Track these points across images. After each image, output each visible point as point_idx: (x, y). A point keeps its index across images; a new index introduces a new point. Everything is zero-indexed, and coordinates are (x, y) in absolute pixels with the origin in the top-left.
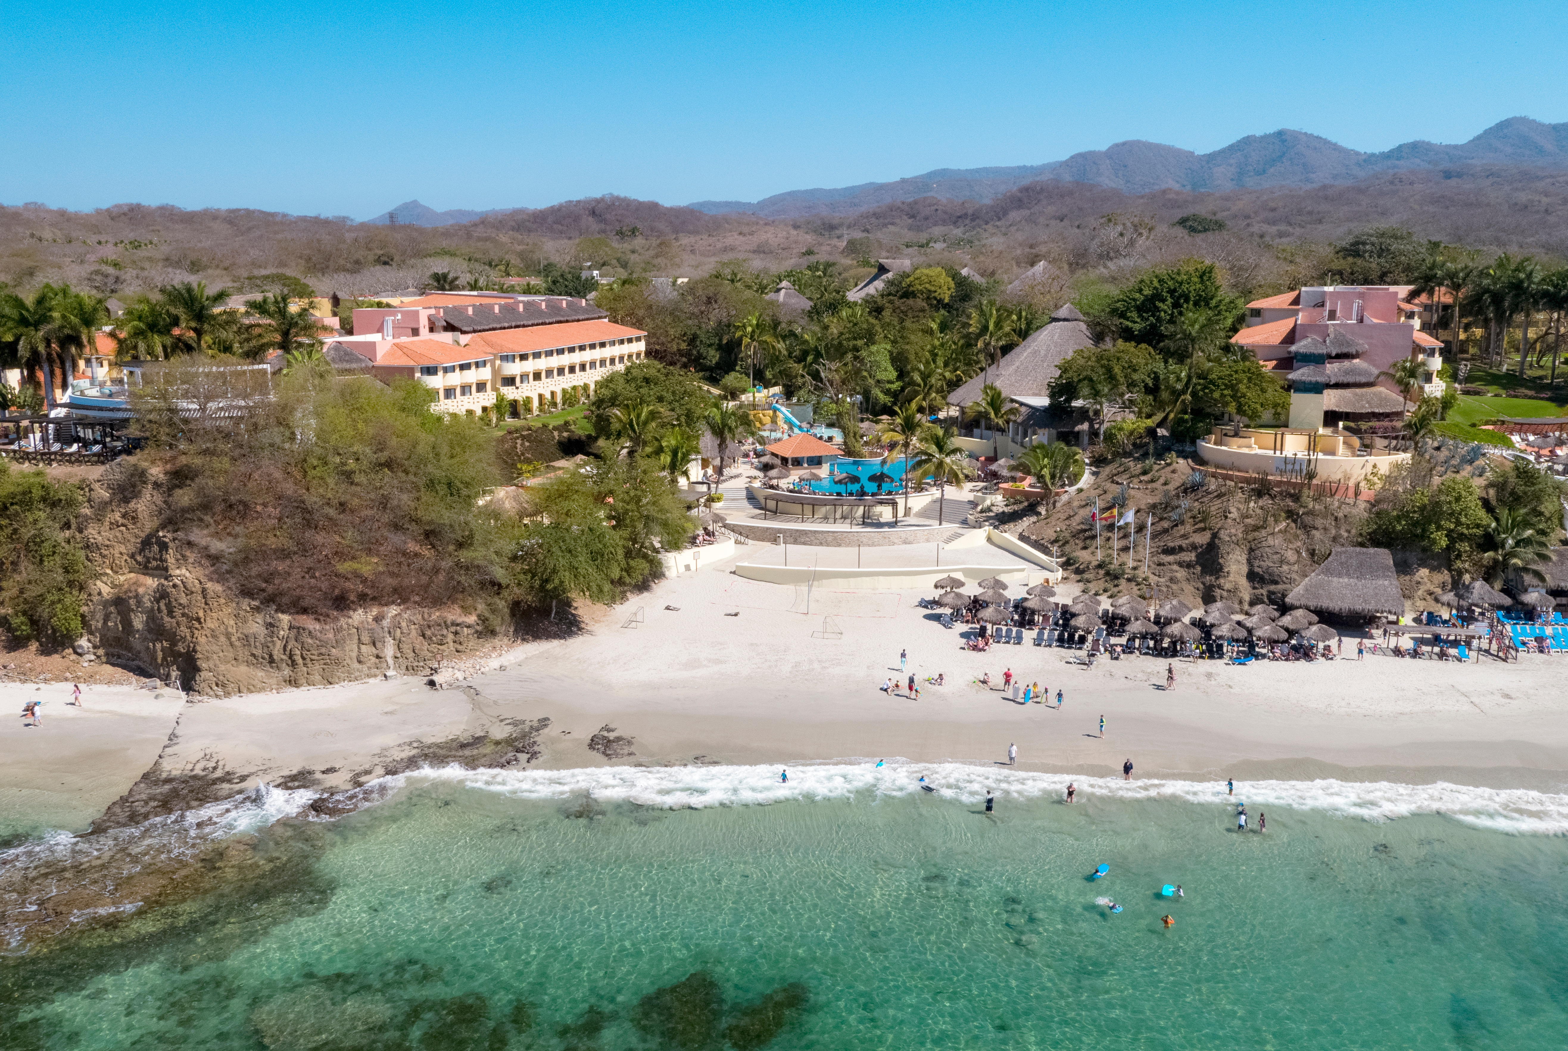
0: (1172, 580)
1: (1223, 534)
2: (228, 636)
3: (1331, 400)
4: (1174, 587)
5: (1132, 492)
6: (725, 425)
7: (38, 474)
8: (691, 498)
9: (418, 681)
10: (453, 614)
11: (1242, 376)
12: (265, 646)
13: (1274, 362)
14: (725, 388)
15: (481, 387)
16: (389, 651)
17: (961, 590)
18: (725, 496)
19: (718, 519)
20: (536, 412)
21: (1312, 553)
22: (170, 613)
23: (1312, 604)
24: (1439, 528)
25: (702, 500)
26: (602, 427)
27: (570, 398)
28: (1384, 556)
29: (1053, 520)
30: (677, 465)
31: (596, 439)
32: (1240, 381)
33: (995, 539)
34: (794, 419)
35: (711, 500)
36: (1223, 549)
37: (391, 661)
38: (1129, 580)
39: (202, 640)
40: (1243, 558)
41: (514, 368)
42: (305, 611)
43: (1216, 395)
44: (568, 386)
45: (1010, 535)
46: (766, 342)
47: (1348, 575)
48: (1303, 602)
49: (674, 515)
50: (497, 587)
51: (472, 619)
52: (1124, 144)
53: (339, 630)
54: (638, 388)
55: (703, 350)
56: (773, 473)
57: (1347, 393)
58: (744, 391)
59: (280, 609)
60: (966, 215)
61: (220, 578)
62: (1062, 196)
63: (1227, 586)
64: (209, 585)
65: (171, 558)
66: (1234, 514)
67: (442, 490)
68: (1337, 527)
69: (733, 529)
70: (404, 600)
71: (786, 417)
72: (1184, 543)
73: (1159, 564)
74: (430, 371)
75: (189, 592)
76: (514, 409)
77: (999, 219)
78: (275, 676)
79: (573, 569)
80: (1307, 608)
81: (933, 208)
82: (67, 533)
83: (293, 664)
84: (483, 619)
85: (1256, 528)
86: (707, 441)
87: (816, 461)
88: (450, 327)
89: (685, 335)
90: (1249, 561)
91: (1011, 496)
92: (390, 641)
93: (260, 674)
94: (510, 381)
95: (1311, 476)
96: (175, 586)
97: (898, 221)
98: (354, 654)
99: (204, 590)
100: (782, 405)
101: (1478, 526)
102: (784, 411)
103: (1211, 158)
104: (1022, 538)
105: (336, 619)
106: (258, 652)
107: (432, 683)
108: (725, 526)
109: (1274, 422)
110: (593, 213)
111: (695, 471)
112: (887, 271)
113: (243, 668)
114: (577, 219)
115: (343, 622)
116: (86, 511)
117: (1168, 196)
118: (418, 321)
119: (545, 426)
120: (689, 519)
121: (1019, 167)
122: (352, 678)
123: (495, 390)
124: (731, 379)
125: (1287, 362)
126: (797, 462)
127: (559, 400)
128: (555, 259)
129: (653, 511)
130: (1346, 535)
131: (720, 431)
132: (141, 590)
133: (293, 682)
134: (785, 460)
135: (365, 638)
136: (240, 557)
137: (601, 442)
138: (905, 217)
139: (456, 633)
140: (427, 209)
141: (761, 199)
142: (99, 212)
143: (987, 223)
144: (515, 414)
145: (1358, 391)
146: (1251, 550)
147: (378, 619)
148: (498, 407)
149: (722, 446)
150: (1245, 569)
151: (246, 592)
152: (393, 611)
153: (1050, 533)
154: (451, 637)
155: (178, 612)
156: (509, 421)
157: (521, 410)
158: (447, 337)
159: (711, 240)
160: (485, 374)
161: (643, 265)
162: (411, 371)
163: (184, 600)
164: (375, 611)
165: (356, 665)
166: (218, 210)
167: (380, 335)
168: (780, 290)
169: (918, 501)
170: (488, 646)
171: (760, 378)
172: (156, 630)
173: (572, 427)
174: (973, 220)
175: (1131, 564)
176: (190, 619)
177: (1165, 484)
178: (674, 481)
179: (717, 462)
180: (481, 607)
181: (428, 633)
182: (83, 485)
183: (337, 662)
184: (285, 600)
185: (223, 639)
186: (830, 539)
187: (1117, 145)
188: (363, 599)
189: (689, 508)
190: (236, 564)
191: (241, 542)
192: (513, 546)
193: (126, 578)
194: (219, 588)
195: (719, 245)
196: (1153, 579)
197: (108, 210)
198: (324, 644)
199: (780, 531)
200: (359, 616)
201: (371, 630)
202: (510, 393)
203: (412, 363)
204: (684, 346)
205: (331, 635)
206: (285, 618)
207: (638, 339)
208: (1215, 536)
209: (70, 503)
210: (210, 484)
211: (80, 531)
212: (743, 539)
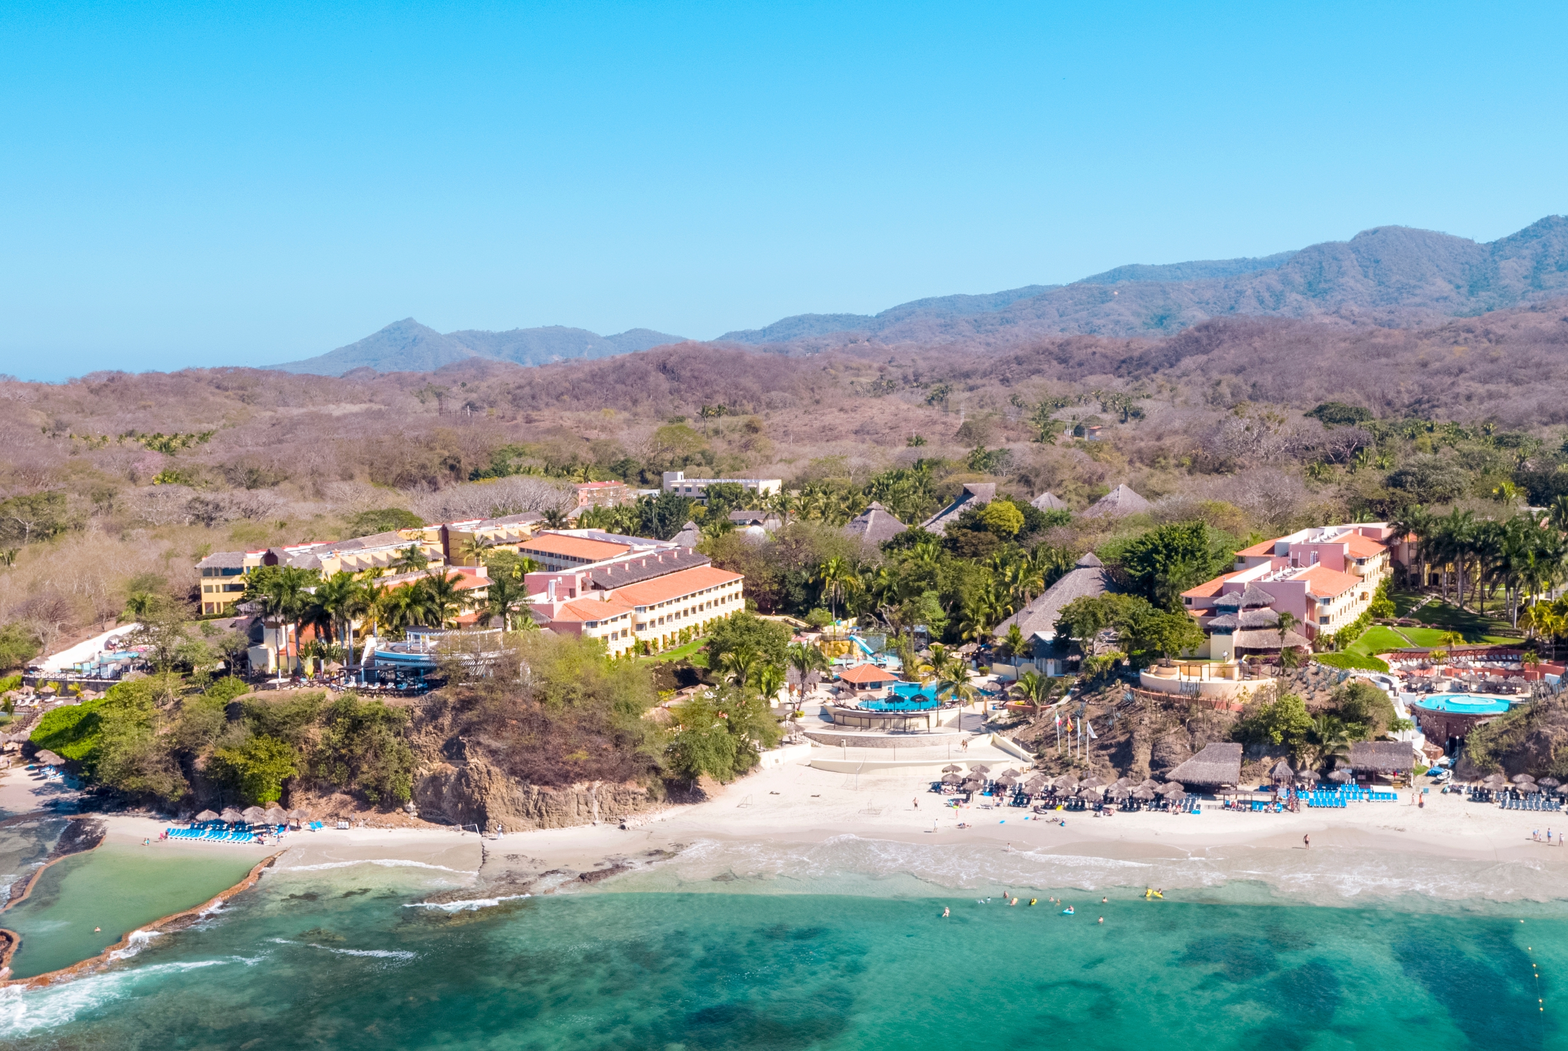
0: (1103, 766)
1: (1136, 735)
2: (503, 798)
3: (1239, 638)
4: (1104, 770)
5: (1089, 707)
6: (804, 660)
7: (378, 703)
8: (781, 714)
9: (614, 829)
10: (631, 786)
11: (1166, 625)
12: (524, 804)
13: (1205, 611)
14: (809, 622)
15: (624, 633)
16: (596, 808)
17: (958, 774)
18: (806, 713)
19: (799, 729)
20: (661, 649)
21: (1193, 747)
22: (468, 786)
23: (1181, 779)
24: (1276, 729)
25: (789, 716)
26: (715, 664)
27: (685, 637)
28: (1238, 748)
29: (1036, 728)
30: (771, 692)
31: (710, 671)
32: (1164, 629)
33: (997, 742)
34: (868, 648)
35: (795, 716)
36: (1136, 744)
37: (597, 815)
38: (1075, 767)
39: (489, 801)
40: (1149, 752)
41: (645, 617)
42: (547, 783)
43: (1148, 638)
44: (683, 627)
45: (1006, 739)
46: (845, 581)
47: (1211, 760)
48: (1177, 777)
49: (769, 725)
50: (657, 770)
51: (644, 790)
52: (1375, 231)
53: (566, 796)
54: (741, 634)
55: (792, 589)
56: (842, 694)
57: (1255, 633)
58: (827, 624)
59: (532, 783)
60: (1131, 358)
61: (498, 763)
62: (1251, 336)
63: (1136, 769)
64: (492, 768)
65: (467, 753)
66: (1146, 721)
67: (623, 710)
68: (1212, 729)
69: (810, 736)
70: (604, 778)
71: (861, 646)
72: (1113, 742)
73: (1098, 756)
74: (593, 625)
75: (480, 773)
76: (644, 648)
77: (1172, 366)
78: (530, 823)
79: (707, 760)
80: (1178, 781)
81: (1090, 351)
82: (399, 739)
83: (541, 815)
84: (650, 790)
85: (1159, 731)
86: (793, 671)
87: (877, 686)
88: (596, 587)
89: (776, 576)
90: (1152, 754)
91: (1014, 711)
92: (595, 802)
93: (522, 821)
94: (640, 627)
95: (1198, 694)
96: (471, 769)
97: (1045, 367)
98: (576, 810)
99: (489, 772)
100: (858, 635)
101: (1302, 728)
102: (860, 641)
103: (1496, 247)
104: (1015, 740)
105: (565, 789)
106: (520, 808)
107: (623, 827)
108: (805, 734)
109: (1189, 655)
110: (664, 368)
111: (783, 695)
112: (972, 495)
113: (512, 818)
114: (643, 376)
115: (569, 790)
116: (409, 724)
117: (1374, 341)
118: (574, 584)
119: (670, 661)
120: (777, 728)
121: (1236, 261)
122: (574, 824)
123: (633, 634)
124: (815, 614)
125: (1213, 611)
126: (863, 686)
127: (677, 638)
128: (632, 451)
129: (754, 723)
130: (1217, 734)
131: (800, 664)
132: (449, 772)
133: (541, 826)
134: (853, 685)
135: (582, 801)
136: (510, 751)
137: (714, 674)
138: (1055, 363)
139: (634, 799)
140: (427, 329)
141: (881, 310)
142: (72, 382)
143: (1156, 370)
144: (647, 652)
145: (1263, 632)
146: (1154, 745)
147: (588, 789)
148: (636, 648)
149: (803, 676)
150: (1149, 758)
151: (513, 772)
152: (597, 784)
153: (1032, 737)
154: (631, 801)
155: (473, 785)
156: (643, 657)
157: (651, 649)
158: (595, 595)
159: (807, 418)
160: (627, 623)
161: (730, 461)
162: (579, 625)
163: (476, 777)
164: (587, 784)
165: (577, 817)
166: (201, 369)
167: (545, 594)
168: (869, 511)
169: (948, 715)
170: (652, 808)
171: (842, 612)
172: (460, 796)
173: (690, 661)
174: (1139, 366)
175: (1079, 756)
176: (480, 788)
177: (1112, 701)
178: (768, 703)
179: (800, 687)
180: (649, 782)
181: (618, 798)
182: (410, 710)
183: (566, 814)
184: (536, 777)
185: (500, 800)
186: (879, 742)
187: (1366, 233)
188: (580, 777)
189: (779, 721)
190: (507, 755)
191: (510, 742)
192: (667, 746)
193: (437, 765)
194: (498, 770)
195: (817, 424)
196: (1091, 766)
197: (84, 380)
198: (559, 803)
199: (844, 737)
200: (579, 787)
201: (585, 796)
202: (644, 636)
203: (580, 620)
204: (775, 587)
205: (562, 798)
206: (536, 788)
207: (737, 582)
208: (1132, 737)
209: (399, 721)
210: (491, 707)
211: (407, 737)
212: (817, 743)
